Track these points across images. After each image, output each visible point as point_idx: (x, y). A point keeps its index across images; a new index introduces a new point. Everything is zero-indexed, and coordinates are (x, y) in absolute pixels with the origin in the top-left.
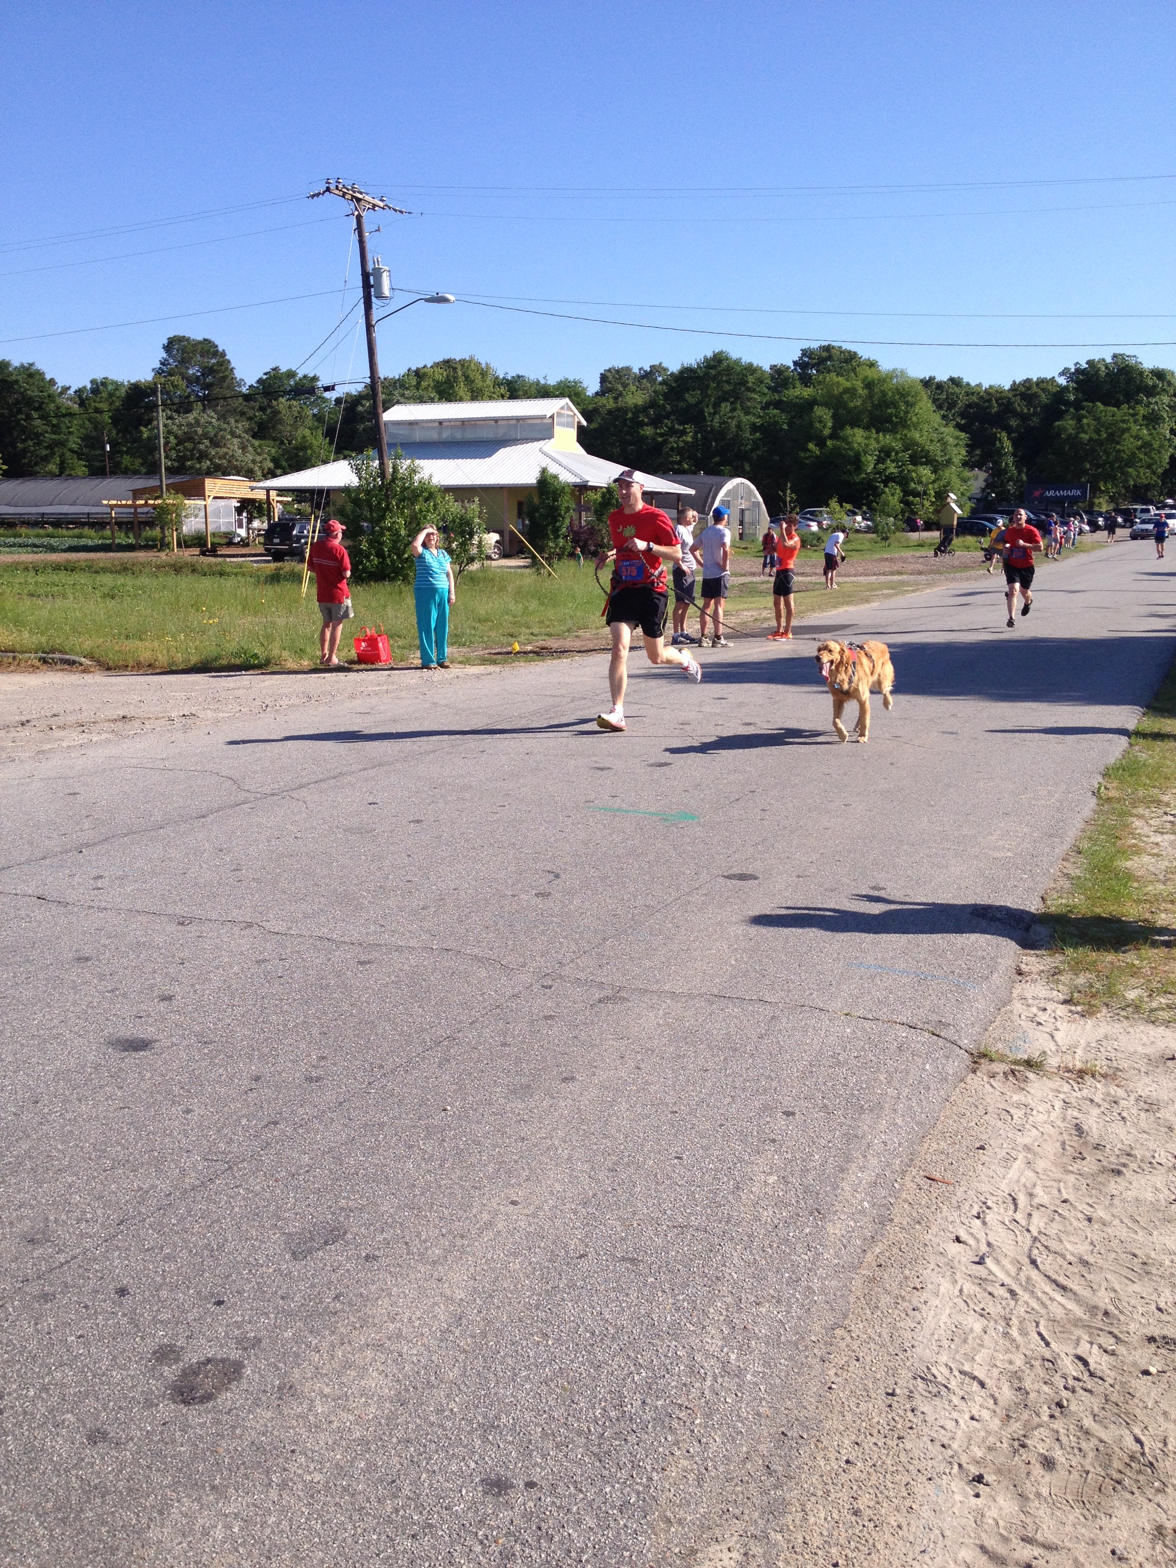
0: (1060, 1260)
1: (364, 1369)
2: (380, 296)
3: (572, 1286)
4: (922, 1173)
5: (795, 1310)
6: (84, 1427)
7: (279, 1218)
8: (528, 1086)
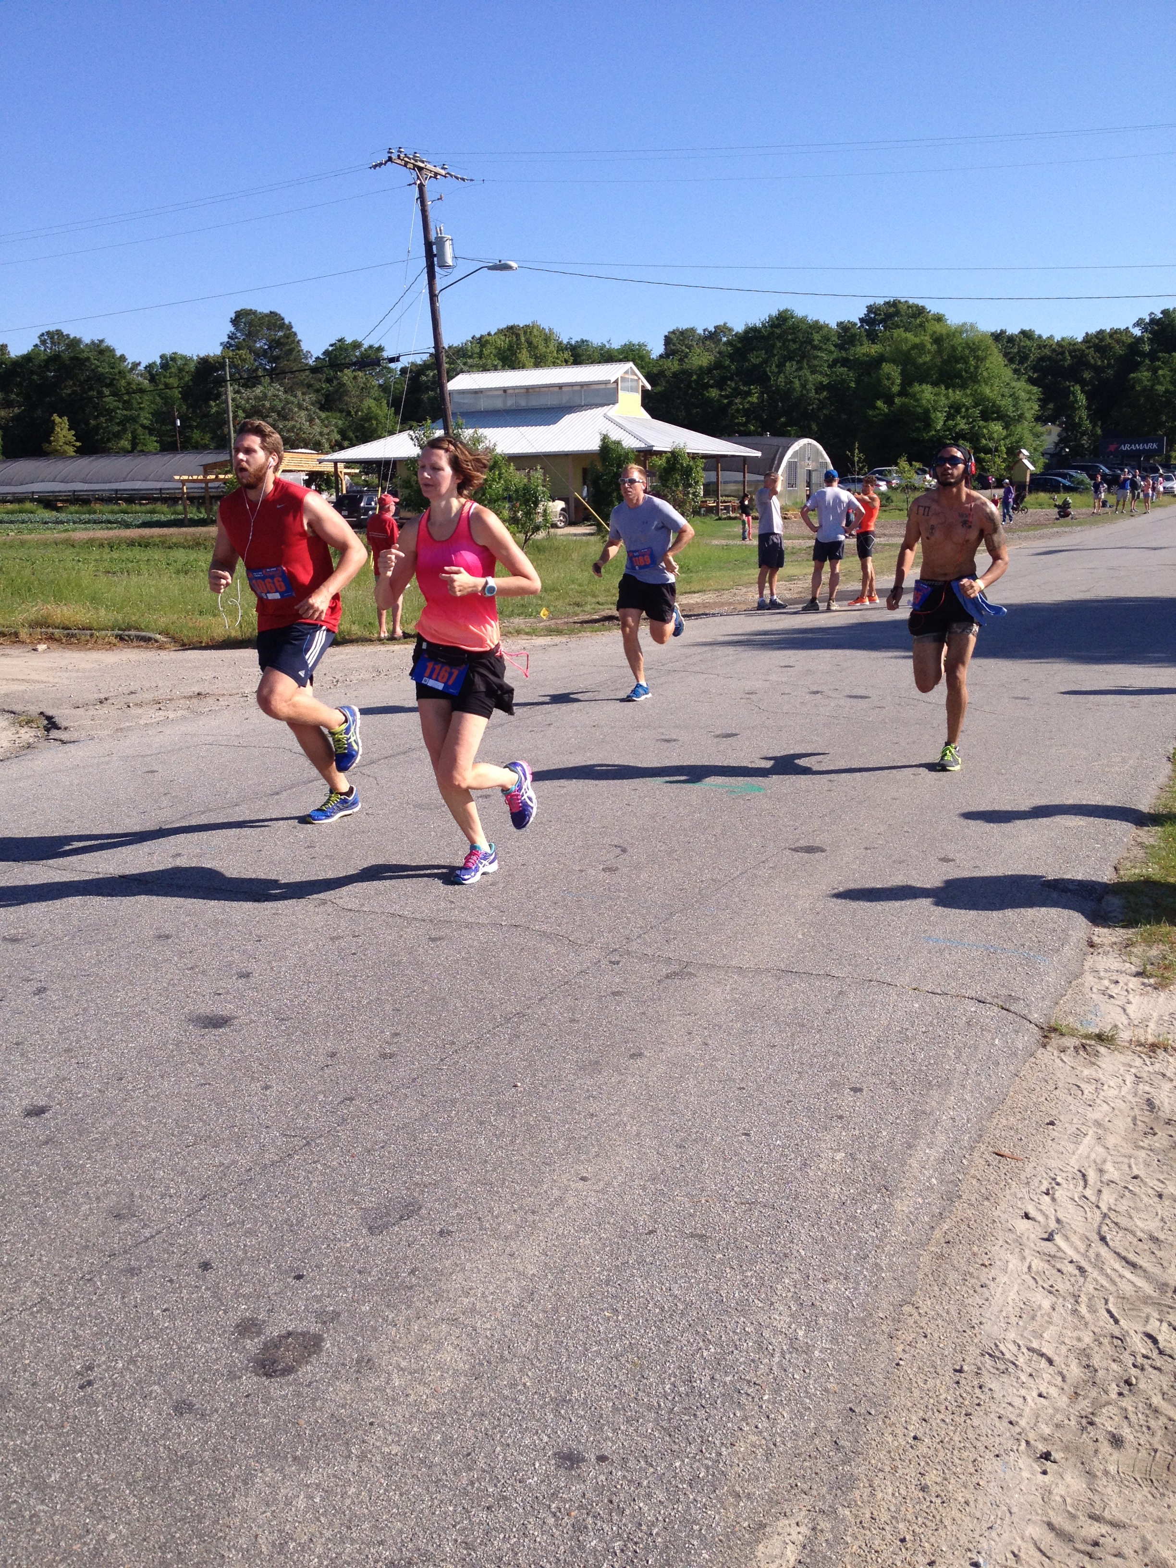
0: (1130, 1237)
1: (440, 1344)
2: (443, 266)
3: (641, 1261)
4: (991, 1149)
5: (863, 1287)
6: (171, 1398)
7: (356, 1194)
8: (597, 1063)
